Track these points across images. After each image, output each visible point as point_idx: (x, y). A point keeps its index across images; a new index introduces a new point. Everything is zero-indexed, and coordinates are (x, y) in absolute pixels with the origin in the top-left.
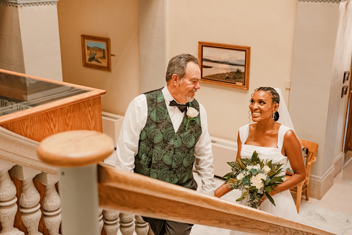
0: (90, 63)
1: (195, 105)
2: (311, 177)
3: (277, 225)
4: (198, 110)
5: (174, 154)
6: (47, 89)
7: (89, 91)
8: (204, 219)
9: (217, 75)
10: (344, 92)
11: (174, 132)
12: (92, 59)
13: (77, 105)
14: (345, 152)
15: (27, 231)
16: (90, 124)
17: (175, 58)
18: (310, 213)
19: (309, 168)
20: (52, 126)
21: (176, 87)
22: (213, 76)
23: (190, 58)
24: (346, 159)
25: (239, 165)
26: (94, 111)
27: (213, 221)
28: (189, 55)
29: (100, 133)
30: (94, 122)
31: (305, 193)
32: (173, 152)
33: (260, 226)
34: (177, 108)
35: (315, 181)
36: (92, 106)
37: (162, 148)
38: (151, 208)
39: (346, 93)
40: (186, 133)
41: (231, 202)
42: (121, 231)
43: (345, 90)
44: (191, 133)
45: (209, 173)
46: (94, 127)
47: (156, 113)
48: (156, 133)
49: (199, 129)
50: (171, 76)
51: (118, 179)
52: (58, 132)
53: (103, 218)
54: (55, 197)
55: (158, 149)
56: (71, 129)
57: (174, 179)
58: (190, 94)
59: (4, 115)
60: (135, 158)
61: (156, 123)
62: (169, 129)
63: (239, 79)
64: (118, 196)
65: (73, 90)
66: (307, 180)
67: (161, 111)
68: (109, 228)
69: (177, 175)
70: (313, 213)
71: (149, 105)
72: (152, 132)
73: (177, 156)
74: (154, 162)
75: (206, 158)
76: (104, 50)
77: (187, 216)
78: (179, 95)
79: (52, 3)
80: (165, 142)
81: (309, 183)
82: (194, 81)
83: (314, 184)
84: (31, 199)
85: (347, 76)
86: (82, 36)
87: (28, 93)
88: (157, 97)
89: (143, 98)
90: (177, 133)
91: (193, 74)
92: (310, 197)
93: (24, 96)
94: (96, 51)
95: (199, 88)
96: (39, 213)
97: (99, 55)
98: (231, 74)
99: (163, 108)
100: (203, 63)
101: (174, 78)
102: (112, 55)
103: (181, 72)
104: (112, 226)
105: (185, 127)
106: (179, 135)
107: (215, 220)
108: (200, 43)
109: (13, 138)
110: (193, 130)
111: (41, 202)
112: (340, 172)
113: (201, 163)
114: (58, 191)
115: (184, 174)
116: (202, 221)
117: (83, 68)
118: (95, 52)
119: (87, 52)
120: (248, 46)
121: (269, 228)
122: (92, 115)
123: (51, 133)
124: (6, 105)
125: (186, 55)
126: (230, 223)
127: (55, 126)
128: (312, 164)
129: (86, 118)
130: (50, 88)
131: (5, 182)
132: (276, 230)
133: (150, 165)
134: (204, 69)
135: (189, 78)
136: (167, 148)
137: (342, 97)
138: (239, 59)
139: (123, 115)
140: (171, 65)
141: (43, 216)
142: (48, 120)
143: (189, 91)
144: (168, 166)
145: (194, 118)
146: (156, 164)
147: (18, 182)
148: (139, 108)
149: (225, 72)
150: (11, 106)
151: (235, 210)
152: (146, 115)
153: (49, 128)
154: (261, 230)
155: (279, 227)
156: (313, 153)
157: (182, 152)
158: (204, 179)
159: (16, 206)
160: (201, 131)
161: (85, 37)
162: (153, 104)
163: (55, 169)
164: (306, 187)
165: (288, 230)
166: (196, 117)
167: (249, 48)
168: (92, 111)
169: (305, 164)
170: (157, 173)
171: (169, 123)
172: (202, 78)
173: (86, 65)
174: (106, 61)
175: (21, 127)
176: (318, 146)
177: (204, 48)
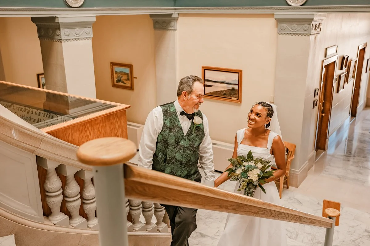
0: (117, 84)
1: (199, 114)
2: (290, 170)
3: (264, 209)
4: (202, 118)
5: (184, 152)
6: (84, 105)
7: (117, 106)
8: (208, 205)
9: (217, 92)
10: (315, 104)
11: (184, 135)
12: (119, 81)
13: (108, 117)
14: (316, 151)
15: (70, 215)
16: (117, 131)
17: (184, 78)
18: (290, 198)
19: (289, 164)
20: (88, 134)
21: (185, 101)
22: (214, 93)
23: (196, 79)
24: (317, 155)
25: (238, 161)
26: (121, 122)
27: (216, 207)
28: (196, 76)
29: (125, 139)
30: (120, 130)
31: (286, 183)
32: (182, 151)
33: (251, 210)
34: (185, 117)
35: (293, 174)
36: (119, 117)
37: (174, 148)
38: (166, 197)
39: (316, 105)
40: (192, 136)
41: (229, 191)
42: (143, 215)
43: (315, 103)
44: (197, 136)
45: (210, 167)
46: (121, 134)
47: (170, 121)
48: (170, 136)
49: (202, 133)
50: (182, 92)
51: (140, 175)
52: (93, 139)
53: (129, 205)
54: (92, 189)
55: (171, 148)
56: (103, 137)
57: (184, 172)
58: (196, 106)
59: (51, 125)
60: (153, 155)
61: (170, 129)
62: (180, 133)
63: (234, 95)
64: (140, 189)
65: (104, 105)
66: (287, 173)
67: (174, 119)
68: (134, 213)
69: (186, 168)
70: (292, 198)
71: (164, 115)
72: (167, 136)
73: (186, 154)
74: (168, 158)
75: (208, 155)
76: (128, 73)
77: (195, 203)
78: (188, 107)
79: (88, 38)
80: (177, 143)
81: (289, 175)
82: (199, 97)
83: (293, 176)
84: (73, 190)
85: (317, 92)
86: (111, 63)
87: (70, 108)
88: (170, 108)
89: (160, 109)
90: (186, 136)
91: (198, 91)
92: (290, 186)
93: (67, 110)
94: (121, 74)
95: (202, 102)
96: (79, 201)
97: (124, 78)
98: (228, 91)
99: (175, 117)
100: (206, 82)
101: (184, 94)
102: (134, 78)
103: (189, 90)
104: (136, 211)
105: (192, 131)
106: (187, 137)
107: (216, 205)
108: (203, 67)
109: (59, 143)
110: (198, 133)
111: (81, 192)
112: (313, 166)
113: (204, 159)
114: (93, 184)
115: (191, 167)
116: (207, 207)
117: (112, 88)
118: (121, 76)
119: (115, 76)
120: (240, 69)
121: (258, 211)
122: (119, 124)
123: (88, 139)
124: (53, 117)
125: (193, 76)
126: (228, 207)
127: (90, 134)
128: (292, 160)
129: (115, 127)
130: (87, 104)
131: (53, 177)
132: (264, 212)
133: (165, 161)
134: (206, 87)
135: (195, 94)
136: (178, 147)
137: (313, 108)
138: (234, 79)
139: (143, 124)
140: (181, 83)
141: (83, 203)
142: (85, 129)
143: (195, 104)
144: (179, 161)
145: (199, 124)
146: (170, 160)
147: (63, 177)
148: (156, 117)
149: (223, 90)
150: (57, 118)
151: (233, 198)
152: (162, 122)
153: (86, 135)
154: (252, 212)
155: (266, 210)
156: (291, 152)
157: (190, 151)
158: (207, 171)
159: (62, 196)
160: (204, 134)
161: (113, 64)
162: (167, 114)
163: (91, 167)
164: (287, 178)
165: (273, 212)
166: (200, 124)
167: (241, 71)
168: (119, 122)
169: (286, 160)
170: (171, 167)
171: (180, 128)
172: (205, 94)
173: (114, 86)
174: (130, 82)
175: (65, 135)
176: (296, 146)
177: (206, 71)
